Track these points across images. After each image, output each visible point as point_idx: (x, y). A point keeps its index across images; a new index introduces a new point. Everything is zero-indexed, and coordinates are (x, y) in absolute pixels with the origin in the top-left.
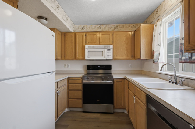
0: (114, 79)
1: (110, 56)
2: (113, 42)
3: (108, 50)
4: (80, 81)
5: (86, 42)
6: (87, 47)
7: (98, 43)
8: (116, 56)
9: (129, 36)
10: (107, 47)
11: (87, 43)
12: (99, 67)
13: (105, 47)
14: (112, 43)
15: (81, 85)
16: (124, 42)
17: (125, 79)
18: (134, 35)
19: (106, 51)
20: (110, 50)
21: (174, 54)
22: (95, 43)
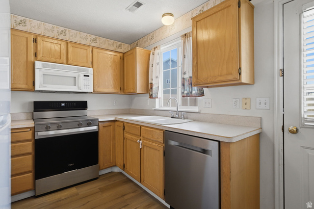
0: (100, 123)
1: (88, 86)
2: (92, 63)
3: (85, 76)
4: (29, 135)
5: (36, 55)
6: (38, 64)
7: (65, 62)
8: (98, 87)
9: (116, 59)
10: (84, 71)
11: (39, 57)
12: (63, 105)
13: (79, 70)
14: (91, 66)
15: (31, 143)
16: (110, 66)
17: (115, 121)
18: (123, 59)
19: (81, 77)
20: (88, 76)
21: (170, 89)
22: (58, 60)
